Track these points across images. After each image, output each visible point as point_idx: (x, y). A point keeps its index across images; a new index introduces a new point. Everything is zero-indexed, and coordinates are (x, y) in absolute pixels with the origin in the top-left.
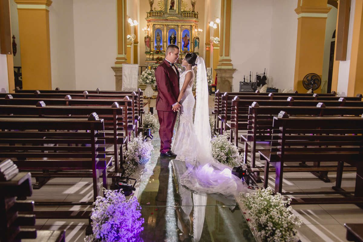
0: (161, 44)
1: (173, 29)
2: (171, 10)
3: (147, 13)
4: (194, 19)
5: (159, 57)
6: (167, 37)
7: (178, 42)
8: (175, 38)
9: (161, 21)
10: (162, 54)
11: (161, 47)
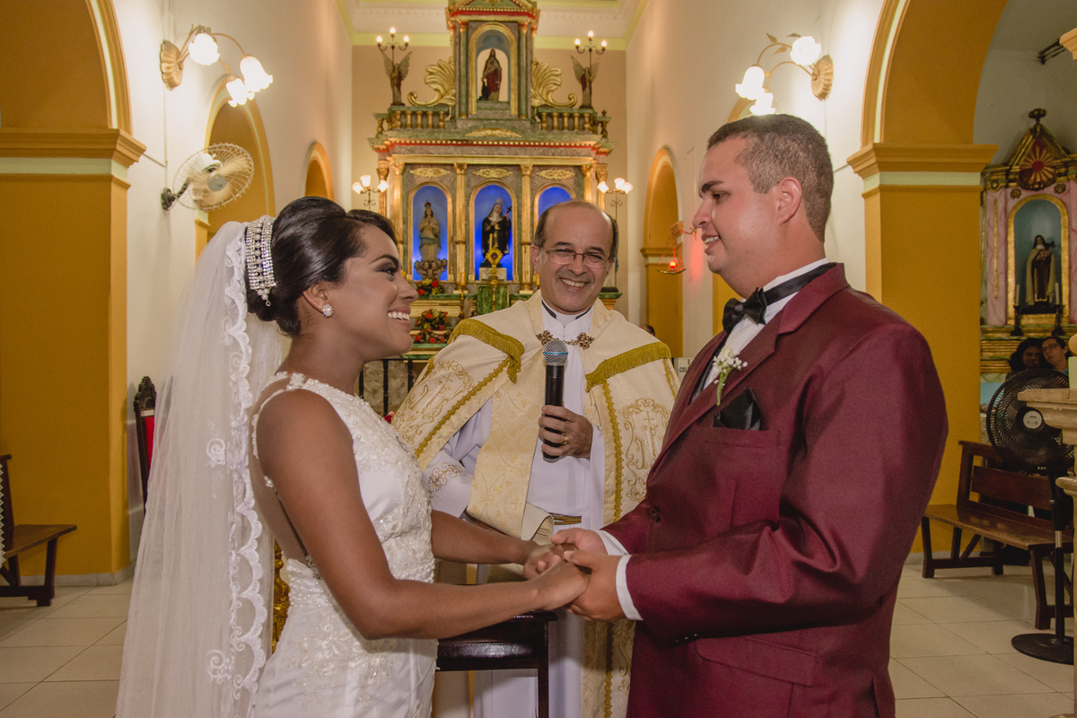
0: (445, 256)
1: (495, 188)
2: (484, 104)
3: (377, 116)
4: (593, 140)
5: (431, 312)
6: (467, 218)
7: (522, 244)
8: (506, 225)
9: (442, 149)
10: (449, 297)
11: (443, 265)
